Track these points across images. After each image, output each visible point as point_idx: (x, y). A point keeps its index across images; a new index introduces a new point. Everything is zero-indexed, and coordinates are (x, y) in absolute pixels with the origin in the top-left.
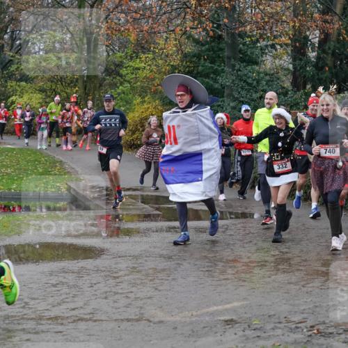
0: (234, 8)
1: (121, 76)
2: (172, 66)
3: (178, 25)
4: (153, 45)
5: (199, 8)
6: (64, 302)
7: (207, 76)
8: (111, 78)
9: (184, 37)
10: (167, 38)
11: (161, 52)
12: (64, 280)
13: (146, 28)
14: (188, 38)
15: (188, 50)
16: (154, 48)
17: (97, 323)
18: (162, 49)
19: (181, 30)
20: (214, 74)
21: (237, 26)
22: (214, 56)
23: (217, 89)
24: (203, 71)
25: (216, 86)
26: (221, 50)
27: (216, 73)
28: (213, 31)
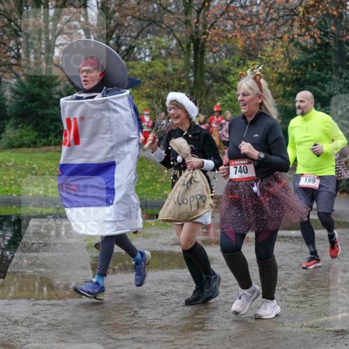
0: (341, 15)
1: (228, 83)
2: (280, 73)
3: (285, 32)
4: (260, 52)
5: (306, 15)
6: (174, 311)
7: (315, 84)
8: (219, 85)
9: (292, 44)
10: (274, 45)
11: (268, 59)
12: (173, 289)
13: (253, 35)
14: (295, 45)
15: (295, 57)
16: (261, 55)
17: (207, 333)
18: (269, 56)
19: (289, 37)
20: (322, 82)
21: (345, 34)
22: (322, 63)
23: (324, 97)
24: (310, 78)
25: (324, 94)
26: (329, 57)
27: (324, 81)
28: (320, 38)
